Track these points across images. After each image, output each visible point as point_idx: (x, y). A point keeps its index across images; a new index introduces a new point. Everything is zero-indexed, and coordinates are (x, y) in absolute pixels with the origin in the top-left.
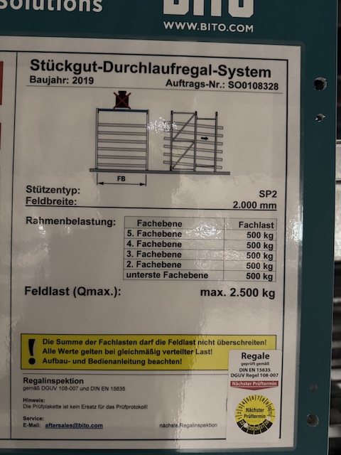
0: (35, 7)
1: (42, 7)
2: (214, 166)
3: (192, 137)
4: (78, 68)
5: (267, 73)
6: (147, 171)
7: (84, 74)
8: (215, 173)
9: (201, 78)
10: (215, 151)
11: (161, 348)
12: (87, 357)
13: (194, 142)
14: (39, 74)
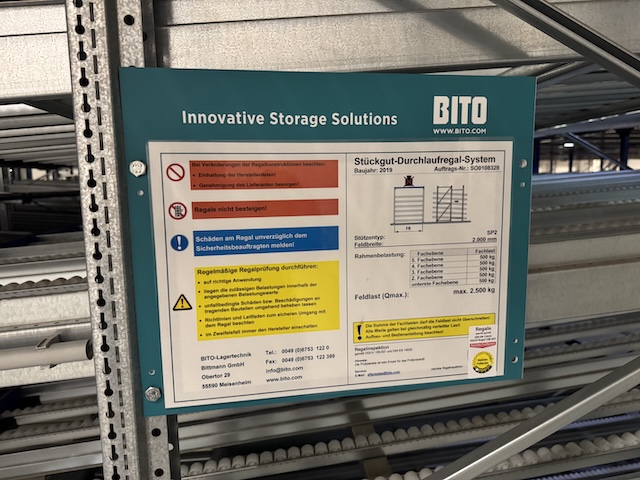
0: (357, 123)
1: (360, 123)
2: (462, 218)
3: (449, 201)
4: (383, 162)
5: (493, 159)
6: (423, 223)
7: (386, 166)
8: (463, 222)
9: (455, 165)
10: (463, 209)
11: (432, 325)
12: (391, 333)
13: (450, 204)
14: (360, 167)
